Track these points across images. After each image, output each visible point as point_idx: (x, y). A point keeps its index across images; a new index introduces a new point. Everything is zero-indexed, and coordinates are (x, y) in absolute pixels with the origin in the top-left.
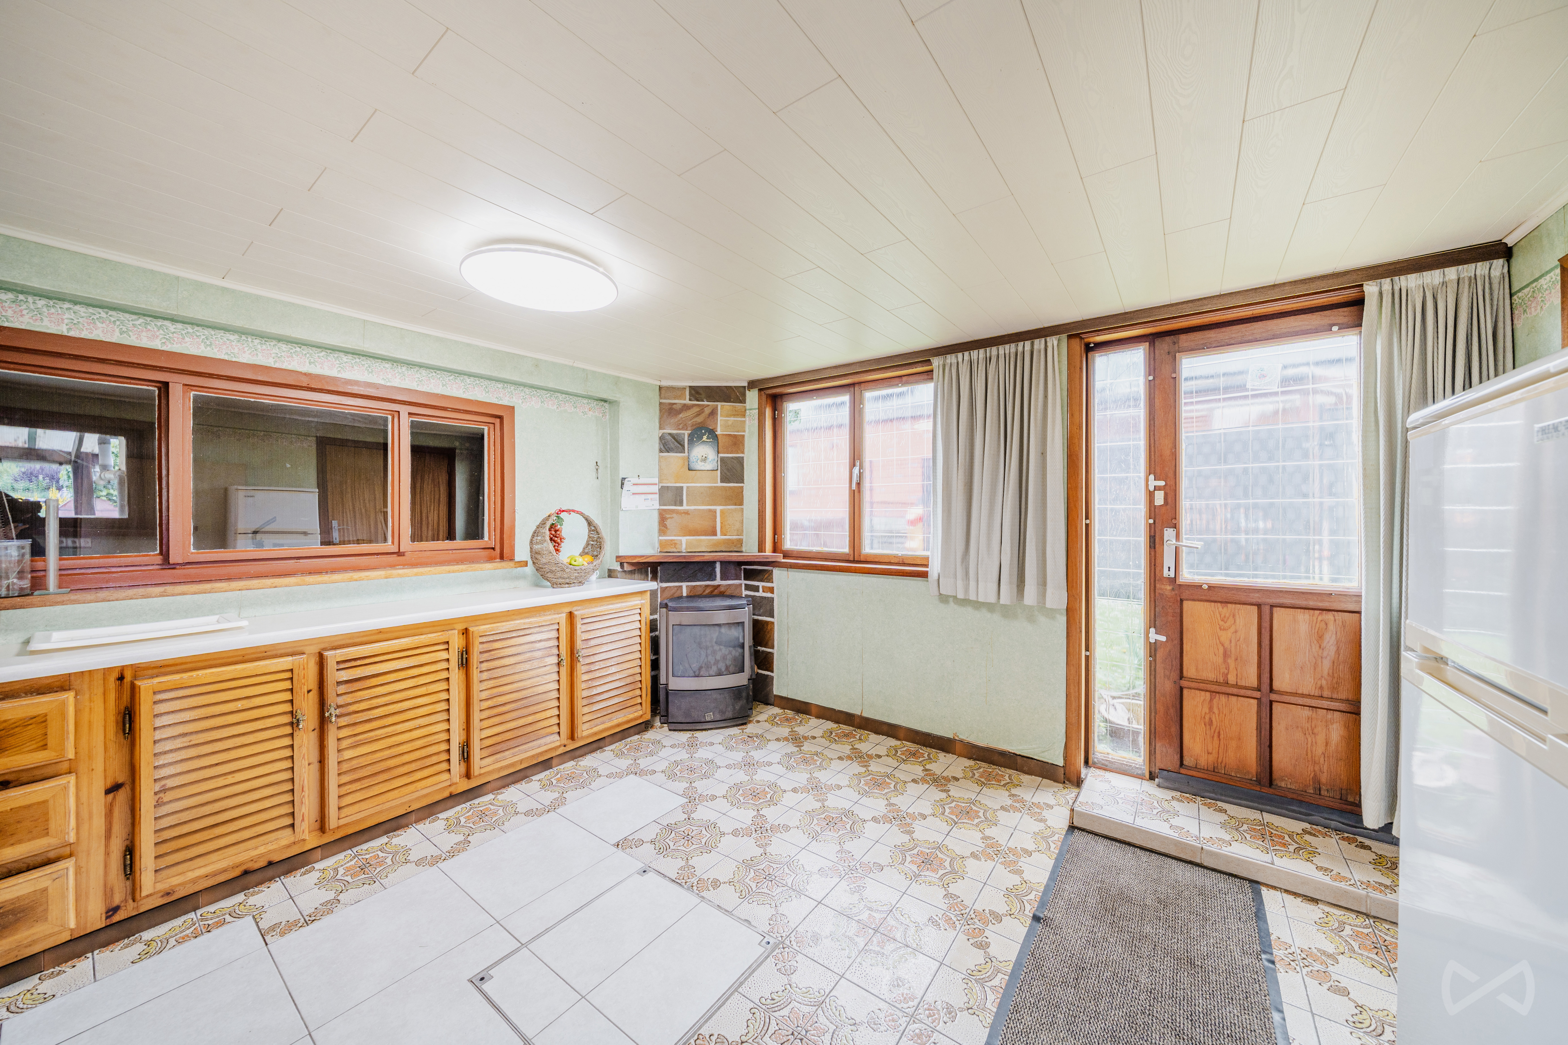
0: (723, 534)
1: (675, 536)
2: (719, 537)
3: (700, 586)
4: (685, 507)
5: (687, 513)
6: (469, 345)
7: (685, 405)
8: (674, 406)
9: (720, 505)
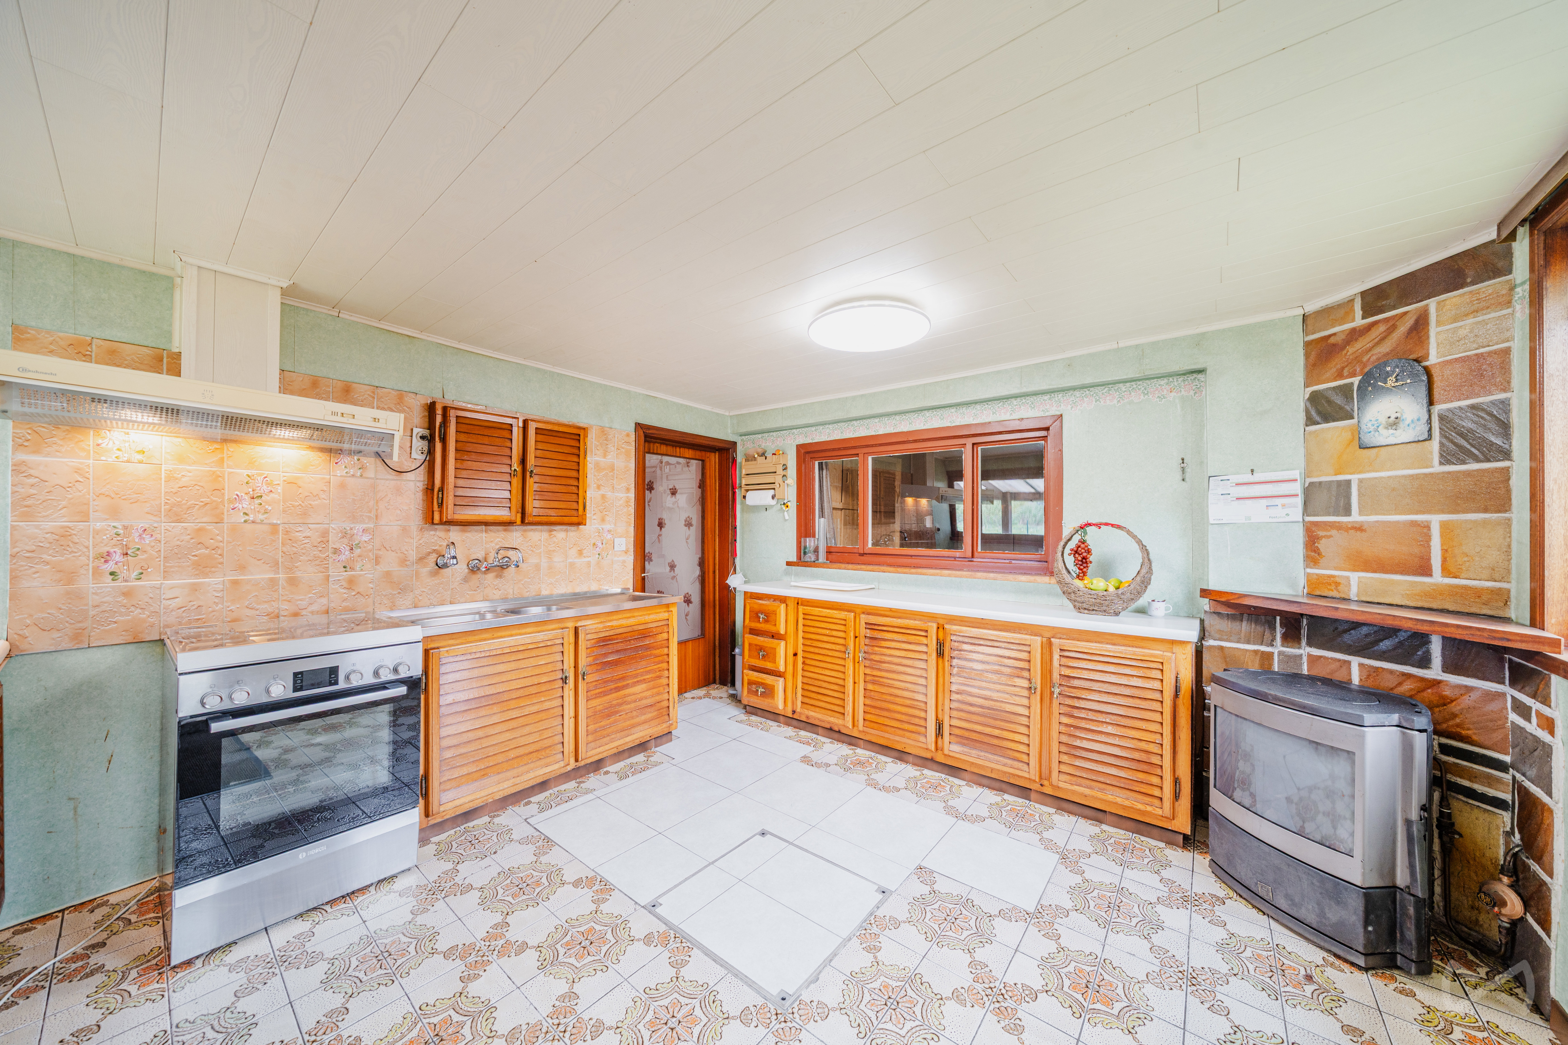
0: (1446, 572)
1: (1336, 569)
2: (1438, 578)
3: (1391, 672)
4: (1356, 517)
5: (1359, 528)
6: (999, 372)
7: (1353, 330)
8: (1332, 340)
9: (1443, 512)
